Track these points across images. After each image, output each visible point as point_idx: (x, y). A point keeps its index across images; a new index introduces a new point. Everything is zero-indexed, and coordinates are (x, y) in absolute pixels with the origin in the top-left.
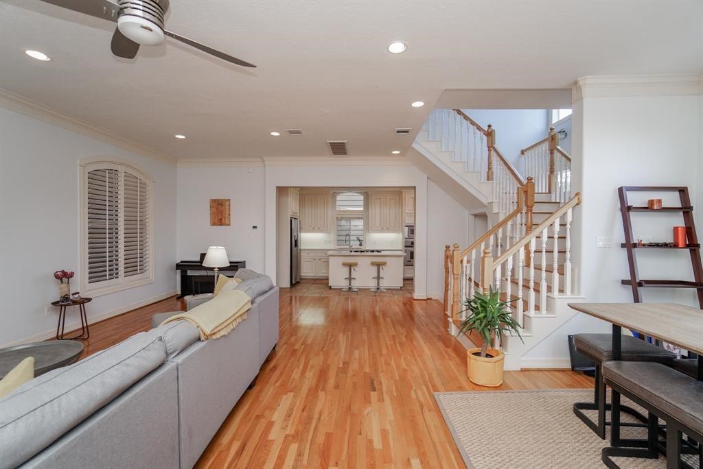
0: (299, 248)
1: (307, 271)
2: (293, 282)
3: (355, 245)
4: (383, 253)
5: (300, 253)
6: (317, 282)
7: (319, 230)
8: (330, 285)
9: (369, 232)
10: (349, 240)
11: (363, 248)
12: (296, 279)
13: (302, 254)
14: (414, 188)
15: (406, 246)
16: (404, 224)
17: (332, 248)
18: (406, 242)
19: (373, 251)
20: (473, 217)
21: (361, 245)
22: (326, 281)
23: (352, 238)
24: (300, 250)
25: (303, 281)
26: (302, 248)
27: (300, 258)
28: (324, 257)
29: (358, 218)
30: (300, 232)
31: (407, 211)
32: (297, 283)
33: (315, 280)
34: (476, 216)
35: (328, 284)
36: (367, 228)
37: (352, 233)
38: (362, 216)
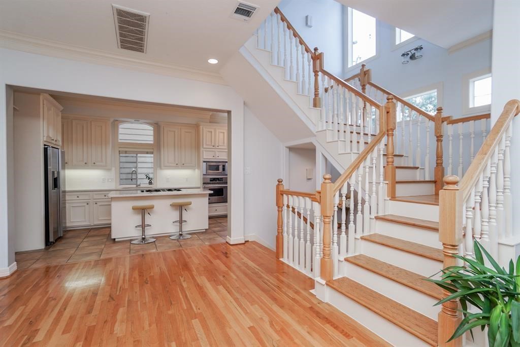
0: (62, 189)
1: (75, 218)
2: (51, 239)
3: (144, 184)
4: (183, 192)
5: (64, 196)
6: (92, 233)
7: (94, 166)
8: (113, 237)
9: (161, 168)
10: (136, 179)
11: (153, 187)
12: (56, 232)
13: (67, 198)
14: (229, 112)
15: (204, 184)
16: (202, 160)
17: (113, 188)
18: (204, 178)
19: (170, 190)
20: (288, 150)
21: (150, 183)
22: (106, 231)
23: (139, 176)
24: (64, 192)
25: (69, 235)
26: (67, 189)
27: (65, 203)
28: (103, 199)
29: (147, 153)
30: (64, 168)
31: (204, 146)
32: (59, 239)
33: (89, 230)
34: (291, 149)
35: (110, 235)
36: (158, 165)
37: (139, 171)
38: (152, 150)
